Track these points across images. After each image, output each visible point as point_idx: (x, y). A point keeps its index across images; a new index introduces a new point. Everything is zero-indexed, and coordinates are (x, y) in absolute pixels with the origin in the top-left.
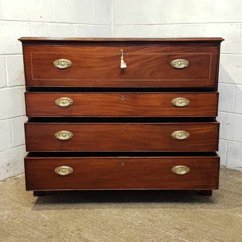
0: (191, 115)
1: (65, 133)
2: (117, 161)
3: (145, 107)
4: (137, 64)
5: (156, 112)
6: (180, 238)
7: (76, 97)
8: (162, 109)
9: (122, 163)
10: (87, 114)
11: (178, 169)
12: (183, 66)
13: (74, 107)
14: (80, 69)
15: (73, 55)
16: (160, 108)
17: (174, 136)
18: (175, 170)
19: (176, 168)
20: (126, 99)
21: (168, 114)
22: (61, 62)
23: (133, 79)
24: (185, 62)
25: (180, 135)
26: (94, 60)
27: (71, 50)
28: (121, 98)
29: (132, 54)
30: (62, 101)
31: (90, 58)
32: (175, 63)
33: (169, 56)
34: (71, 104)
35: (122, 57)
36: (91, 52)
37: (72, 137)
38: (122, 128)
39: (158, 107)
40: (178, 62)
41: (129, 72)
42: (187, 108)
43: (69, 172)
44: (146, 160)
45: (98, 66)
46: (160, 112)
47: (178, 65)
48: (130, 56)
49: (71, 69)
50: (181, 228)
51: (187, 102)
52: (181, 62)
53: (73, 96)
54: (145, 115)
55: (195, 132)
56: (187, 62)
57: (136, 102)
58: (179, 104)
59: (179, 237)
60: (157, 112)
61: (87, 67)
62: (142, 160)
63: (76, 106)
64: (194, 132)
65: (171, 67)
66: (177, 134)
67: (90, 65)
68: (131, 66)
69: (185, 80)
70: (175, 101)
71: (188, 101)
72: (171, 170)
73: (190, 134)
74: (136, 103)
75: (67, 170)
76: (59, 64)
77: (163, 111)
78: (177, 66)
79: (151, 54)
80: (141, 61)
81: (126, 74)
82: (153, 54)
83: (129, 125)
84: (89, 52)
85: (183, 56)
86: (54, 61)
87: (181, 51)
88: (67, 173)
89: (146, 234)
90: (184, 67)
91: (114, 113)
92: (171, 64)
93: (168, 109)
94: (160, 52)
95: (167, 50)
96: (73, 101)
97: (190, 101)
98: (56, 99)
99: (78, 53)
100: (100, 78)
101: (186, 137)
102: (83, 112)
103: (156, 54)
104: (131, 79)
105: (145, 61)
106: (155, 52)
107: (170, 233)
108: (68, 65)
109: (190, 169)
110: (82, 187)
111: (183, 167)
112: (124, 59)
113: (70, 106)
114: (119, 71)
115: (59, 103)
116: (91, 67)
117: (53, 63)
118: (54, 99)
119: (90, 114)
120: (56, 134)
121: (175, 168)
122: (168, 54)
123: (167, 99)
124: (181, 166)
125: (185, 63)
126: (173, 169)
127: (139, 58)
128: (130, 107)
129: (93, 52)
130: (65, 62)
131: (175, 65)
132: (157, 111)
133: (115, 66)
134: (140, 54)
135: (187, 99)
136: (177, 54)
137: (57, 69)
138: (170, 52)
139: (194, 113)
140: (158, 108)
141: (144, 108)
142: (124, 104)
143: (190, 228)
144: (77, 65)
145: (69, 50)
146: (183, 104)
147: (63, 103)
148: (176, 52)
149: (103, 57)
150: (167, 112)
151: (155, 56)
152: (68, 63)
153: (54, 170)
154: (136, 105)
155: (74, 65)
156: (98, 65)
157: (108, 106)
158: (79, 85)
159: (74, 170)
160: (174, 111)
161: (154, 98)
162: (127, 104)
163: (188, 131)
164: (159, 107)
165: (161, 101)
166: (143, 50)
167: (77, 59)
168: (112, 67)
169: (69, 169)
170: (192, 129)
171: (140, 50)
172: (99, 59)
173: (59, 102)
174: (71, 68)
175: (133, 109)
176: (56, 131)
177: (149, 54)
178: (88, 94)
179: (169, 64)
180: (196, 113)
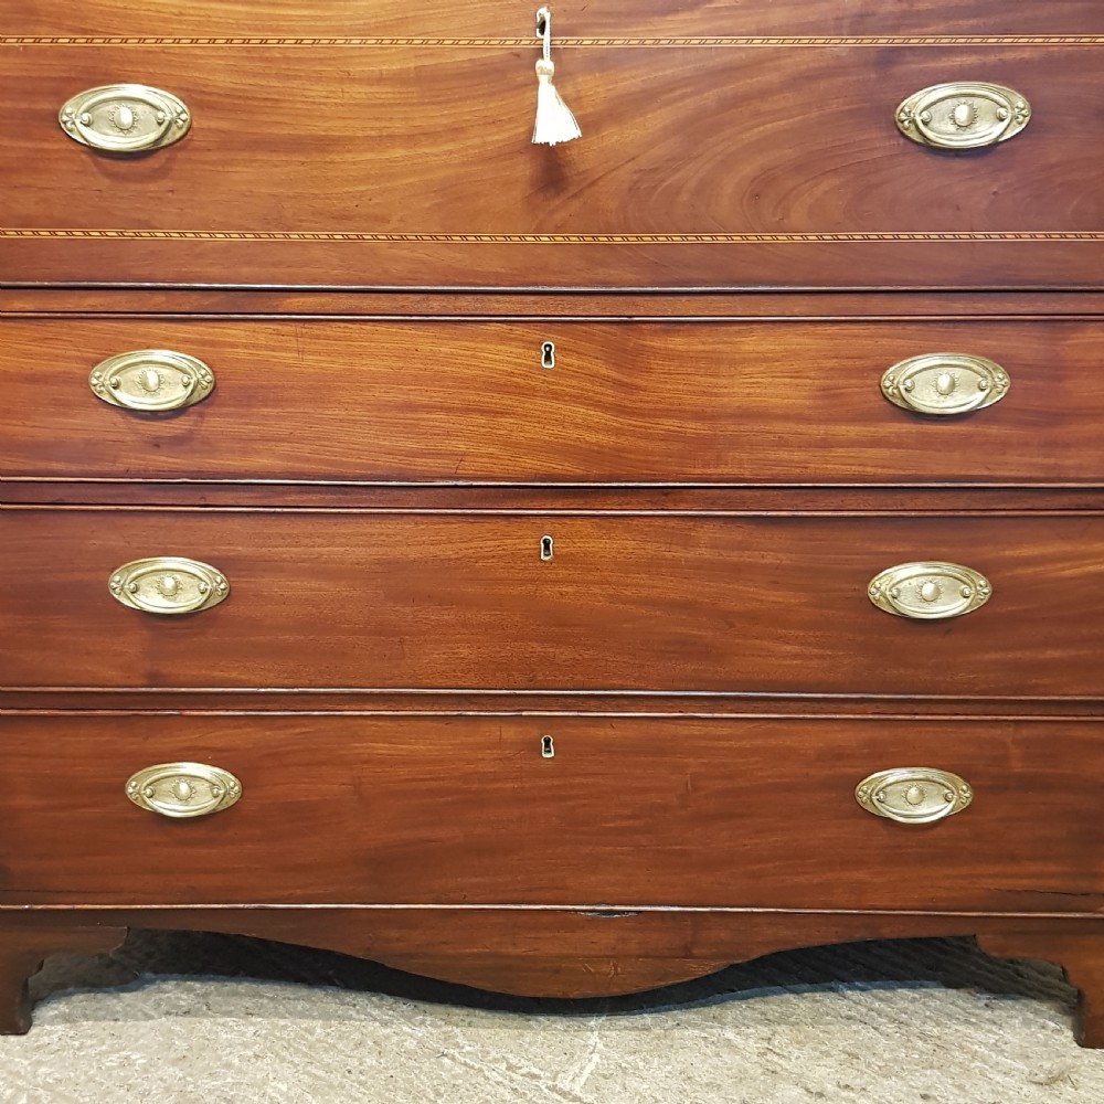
0: (1013, 474)
1: (178, 576)
2: (510, 733)
3: (699, 416)
4: (657, 119)
5: (772, 455)
7: (234, 345)
8: (817, 431)
9: (547, 744)
10: (306, 467)
11: (900, 787)
12: (986, 132)
13: (220, 415)
14: (246, 155)
15: (197, 52)
16: (802, 428)
17: (884, 595)
18: (881, 795)
19: (884, 784)
20: (567, 360)
21: (860, 469)
22: (110, 107)
23: (626, 229)
24: (1005, 103)
25: (928, 590)
26: (346, 87)
27: (182, 14)
28: (534, 353)
29: (619, 43)
30: (135, 374)
31: (320, 78)
32: (932, 109)
33: (889, 57)
34: (196, 394)
35: (546, 64)
36: (326, 32)
37: (219, 600)
38: (547, 544)
39: (786, 418)
40: (950, 102)
41: (593, 184)
42: (994, 430)
43: (215, 797)
44: (696, 729)
45: (373, 133)
46: (798, 456)
47: (952, 128)
48: (602, 62)
49: (180, 155)
51: (995, 386)
52: (977, 102)
53: (213, 344)
54: (698, 471)
55: (1030, 571)
56: (1021, 105)
57: (638, 381)
58: (935, 396)
60: (784, 455)
61: (297, 145)
62: (670, 729)
63: (232, 409)
64: (1019, 571)
65: (902, 141)
66: (906, 583)
67: (319, 128)
68: (612, 136)
69: (995, 236)
70: (910, 377)
71: (1001, 379)
72: (854, 796)
73: (991, 582)
74: (638, 388)
75: (202, 787)
76: (99, 117)
77: (826, 444)
78: (944, 134)
79: (757, 42)
80: (683, 97)
81: (575, 196)
82: (774, 42)
83: (586, 522)
84: (310, 33)
85: (992, 58)
86: (63, 97)
87: (973, 22)
88: (204, 803)
90: (995, 144)
91: (490, 456)
92: (903, 116)
93: (853, 431)
94: (817, 28)
95: (874, 14)
96: (209, 378)
97: (1011, 375)
98: (97, 362)
99: (230, 41)
100: (388, 222)
101: (966, 602)
102: (285, 448)
103: (789, 42)
104: (609, 230)
105: (711, 97)
106: (784, 31)
108: (163, 128)
109: (974, 788)
110: (299, 892)
111: (930, 776)
112: (557, 80)
113: (191, 409)
114: (524, 169)
115: (116, 387)
116: (325, 144)
117: (55, 115)
118: (86, 360)
119: (329, 463)
120: (117, 578)
121: (882, 779)
122: (883, 41)
123: (849, 363)
124: (920, 773)
125: (1002, 111)
126: (864, 790)
127: (668, 72)
128: (597, 416)
129: (340, 31)
130: (140, 108)
131: (931, 125)
132: (782, 444)
133: (497, 137)
134: (680, 43)
135: (990, 365)
136: (945, 41)
137: (84, 156)
138: (895, 29)
139: (1035, 460)
140: (791, 426)
141: (692, 427)
142: (555, 396)
144: (224, 125)
145: (165, 20)
146: (967, 399)
147: (144, 385)
148: (941, 27)
149: (412, 65)
150: (853, 452)
151: (782, 62)
152: (160, 115)
153: (122, 788)
154: (639, 405)
155: (205, 124)
156: (372, 129)
157: (449, 410)
158: (245, 270)
159: (244, 788)
160: (898, 446)
161: (766, 360)
162: (576, 399)
163: (983, 568)
164: (800, 418)
165: (807, 377)
166: (697, 15)
167: (224, 81)
168: (477, 141)
169: (214, 781)
170: (1007, 553)
171: (676, 11)
172: (380, 80)
173: (114, 381)
174: (182, 149)
175: (618, 432)
176: (118, 560)
177: (742, 42)
178: (315, 326)
179: (884, 115)
180: (1052, 461)
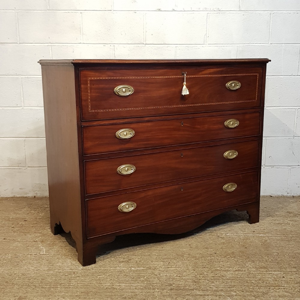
1: (128, 167)
4: (197, 87)
6: (133, 268)
17: (225, 156)
20: (185, 124)
22: (123, 88)
25: (231, 154)
35: (185, 83)
37: (134, 171)
41: (189, 97)
42: (237, 129)
50: (125, 260)
55: (242, 150)
56: (240, 84)
59: (131, 268)
65: (226, 89)
69: (237, 102)
71: (238, 122)
72: (222, 189)
73: (238, 152)
76: (120, 91)
77: (218, 134)
80: (200, 84)
82: (211, 76)
85: (236, 77)
87: (234, 72)
89: (99, 277)
90: (237, 89)
92: (227, 86)
93: (221, 132)
95: (223, 72)
96: (134, 132)
101: (235, 156)
105: (204, 84)
107: (120, 267)
109: (237, 185)
111: (232, 184)
117: (113, 90)
120: (118, 169)
123: (220, 121)
126: (224, 188)
136: (231, 75)
137: (117, 97)
139: (242, 134)
143: (133, 257)
146: (234, 126)
151: (212, 79)
152: (130, 90)
158: (140, 114)
161: (210, 122)
167: (139, 84)
170: (240, 148)
173: (120, 134)
174: (132, 95)
180: (244, 133)
